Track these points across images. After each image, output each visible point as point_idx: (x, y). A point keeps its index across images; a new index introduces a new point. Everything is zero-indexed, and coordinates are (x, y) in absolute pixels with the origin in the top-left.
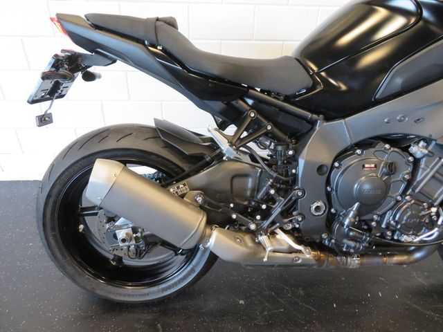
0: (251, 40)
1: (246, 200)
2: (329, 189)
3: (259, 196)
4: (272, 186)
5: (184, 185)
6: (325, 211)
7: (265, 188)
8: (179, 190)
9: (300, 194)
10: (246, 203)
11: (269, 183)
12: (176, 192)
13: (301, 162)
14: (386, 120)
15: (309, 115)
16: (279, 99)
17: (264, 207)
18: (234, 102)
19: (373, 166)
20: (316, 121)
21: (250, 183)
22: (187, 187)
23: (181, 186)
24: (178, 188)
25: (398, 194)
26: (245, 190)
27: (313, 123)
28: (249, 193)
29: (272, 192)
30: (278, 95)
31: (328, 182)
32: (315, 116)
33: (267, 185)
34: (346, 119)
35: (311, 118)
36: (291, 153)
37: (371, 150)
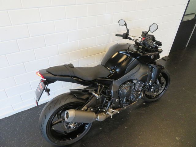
3: (104, 103)
4: (107, 99)
6: (119, 101)
7: (105, 100)
9: (113, 99)
13: (112, 91)
14: (128, 77)
15: (111, 80)
17: (106, 105)
19: (127, 88)
20: (113, 81)
23: (85, 107)
25: (133, 92)
29: (107, 101)
30: (103, 78)
31: (118, 94)
32: (113, 80)
36: (109, 90)
37: (126, 84)
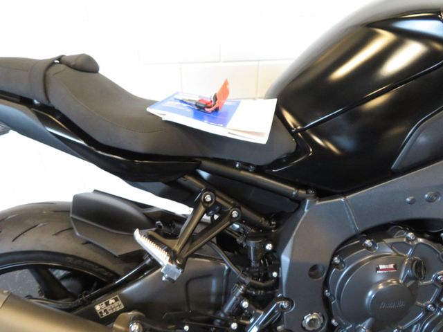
0: (218, 62)
1: (209, 309)
2: (327, 293)
3: (227, 309)
4: (245, 296)
5: (116, 300)
6: (322, 325)
7: (234, 298)
8: (108, 308)
9: (285, 304)
10: (210, 313)
11: (240, 291)
12: (105, 311)
13: (285, 259)
14: (408, 200)
15: (294, 191)
16: (247, 171)
17: (234, 326)
18: (181, 180)
19: (391, 266)
20: (304, 200)
21: (214, 285)
22: (120, 302)
23: (111, 301)
24: (107, 304)
25: (429, 302)
26: (208, 294)
27: (299, 202)
28: (213, 299)
29: (245, 304)
30: (245, 166)
31: (326, 285)
32: (302, 192)
33: (238, 294)
34: (348, 197)
35: (297, 195)
36: (269, 247)
37: (388, 241)
